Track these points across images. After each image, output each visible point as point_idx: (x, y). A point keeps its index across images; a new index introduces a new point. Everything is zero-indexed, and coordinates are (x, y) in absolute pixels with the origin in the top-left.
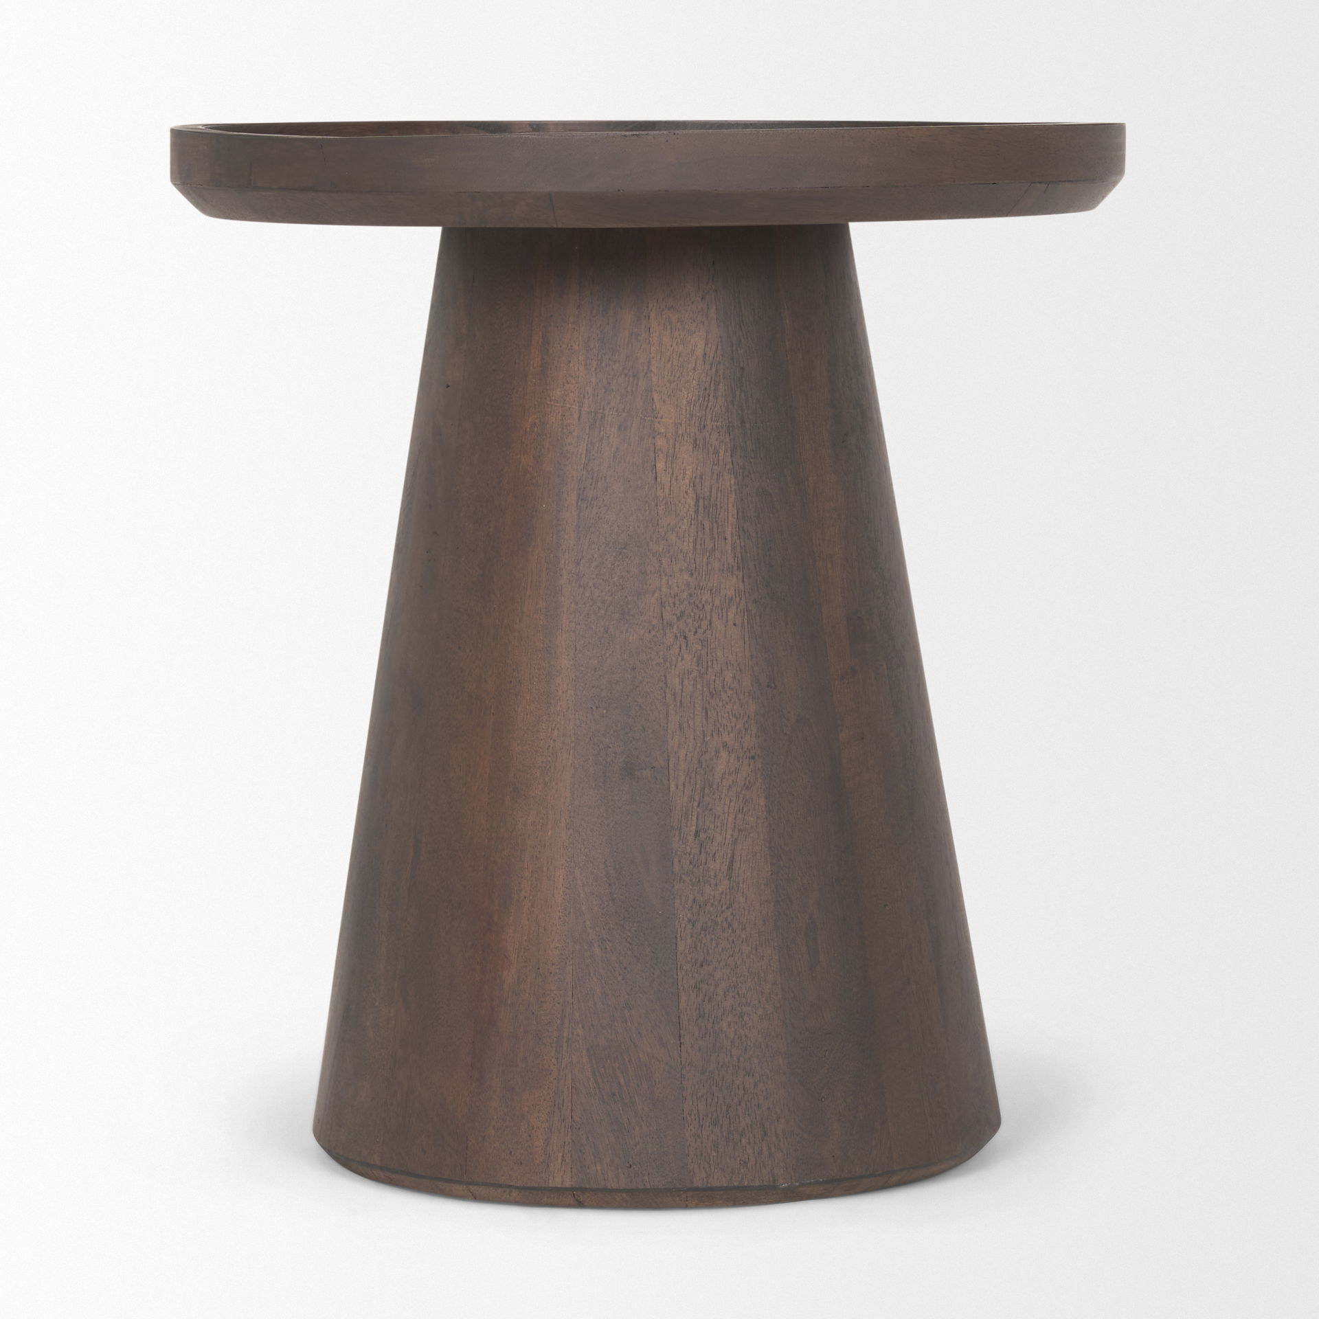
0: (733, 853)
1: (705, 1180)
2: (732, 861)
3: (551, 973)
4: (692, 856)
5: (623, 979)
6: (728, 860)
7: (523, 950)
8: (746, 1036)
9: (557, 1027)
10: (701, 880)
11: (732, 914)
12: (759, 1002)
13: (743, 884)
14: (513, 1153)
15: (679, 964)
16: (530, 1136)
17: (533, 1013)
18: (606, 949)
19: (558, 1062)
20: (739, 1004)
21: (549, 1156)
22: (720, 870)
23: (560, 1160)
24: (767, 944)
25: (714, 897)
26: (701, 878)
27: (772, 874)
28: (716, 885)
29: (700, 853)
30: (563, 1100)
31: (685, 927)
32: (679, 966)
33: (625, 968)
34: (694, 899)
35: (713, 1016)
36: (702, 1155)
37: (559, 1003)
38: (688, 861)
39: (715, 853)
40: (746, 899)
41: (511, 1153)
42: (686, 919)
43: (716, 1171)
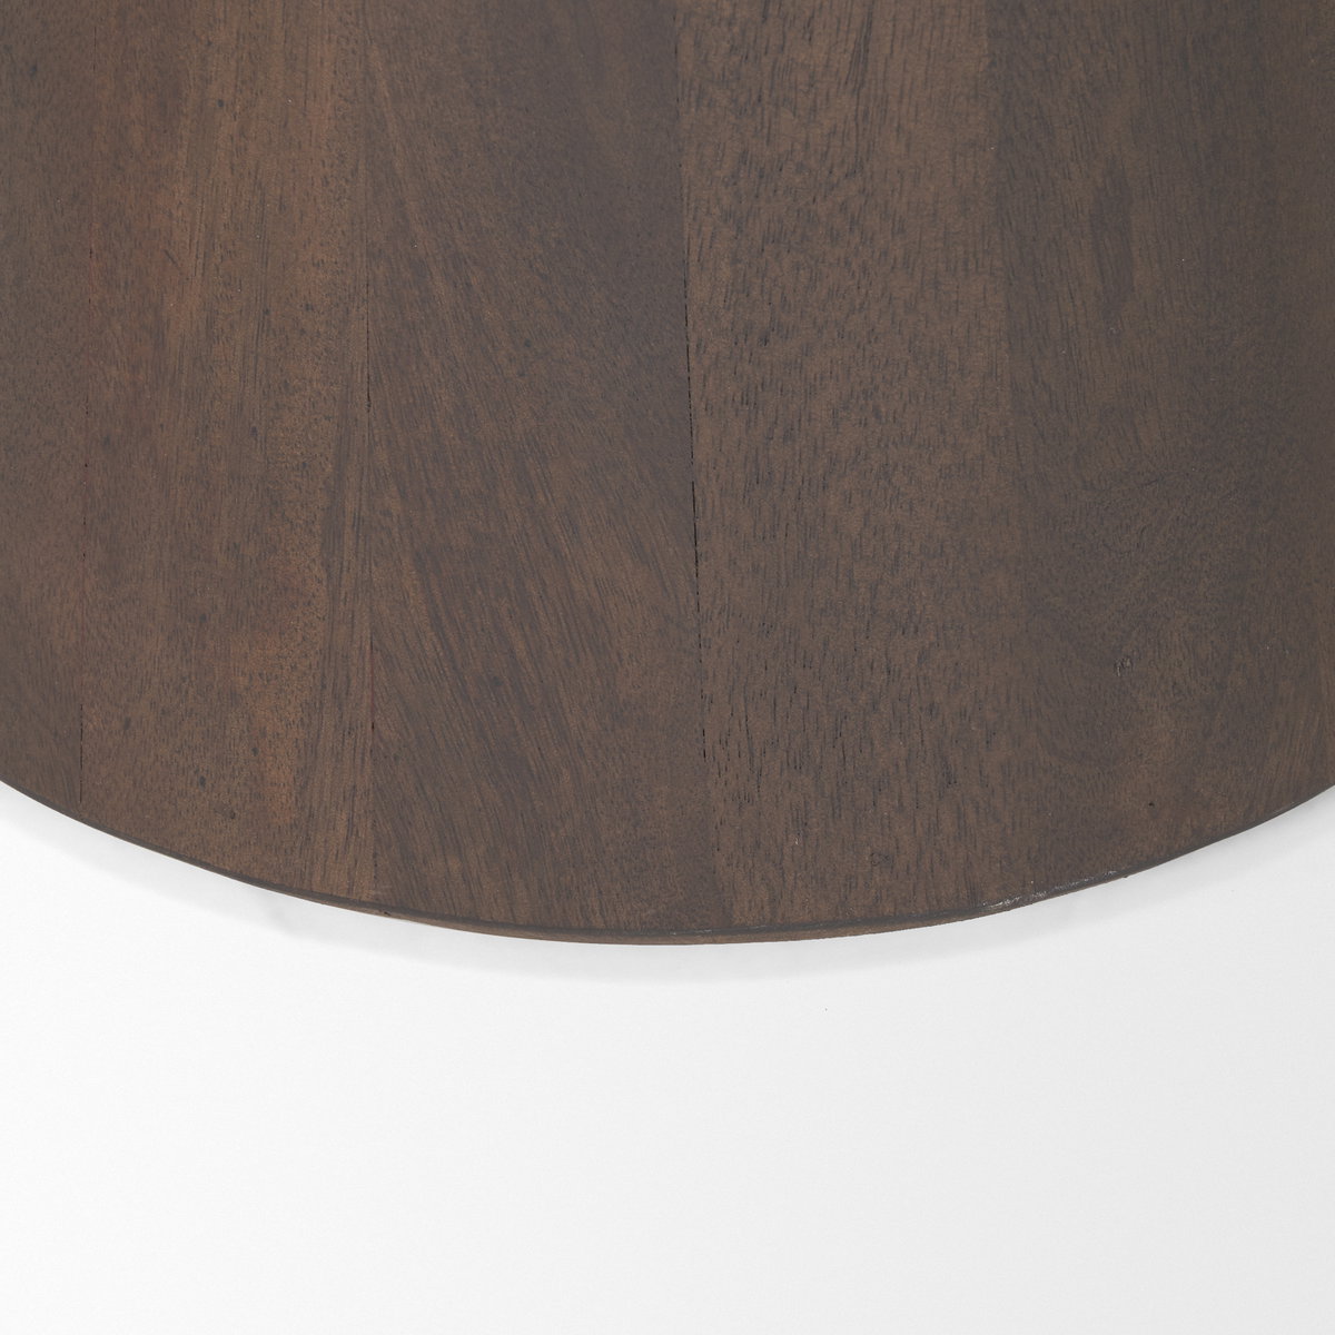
0: (870, 14)
1: (767, 909)
2: (867, 40)
3: (303, 331)
4: (736, 29)
5: (521, 375)
6: (853, 36)
7: (219, 251)
8: (897, 527)
9: (324, 483)
10: (766, 98)
11: (863, 191)
12: (942, 431)
13: (900, 102)
14: (209, 784)
15: (694, 338)
16: (255, 751)
17: (254, 430)
18: (469, 285)
19: (329, 577)
20: (880, 440)
21: (311, 815)
22: (827, 66)
23: (342, 830)
24: (971, 266)
25: (807, 145)
26: (766, 92)
27: (992, 64)
28: (814, 110)
29: (765, 18)
30: (349, 680)
31: (713, 236)
32: (693, 346)
33: (527, 344)
34: (745, 152)
35: (799, 479)
36: (758, 844)
37: (327, 418)
38: (725, 45)
39: (812, 17)
40: (908, 146)
41: (202, 782)
42: (716, 211)
43: (800, 883)
